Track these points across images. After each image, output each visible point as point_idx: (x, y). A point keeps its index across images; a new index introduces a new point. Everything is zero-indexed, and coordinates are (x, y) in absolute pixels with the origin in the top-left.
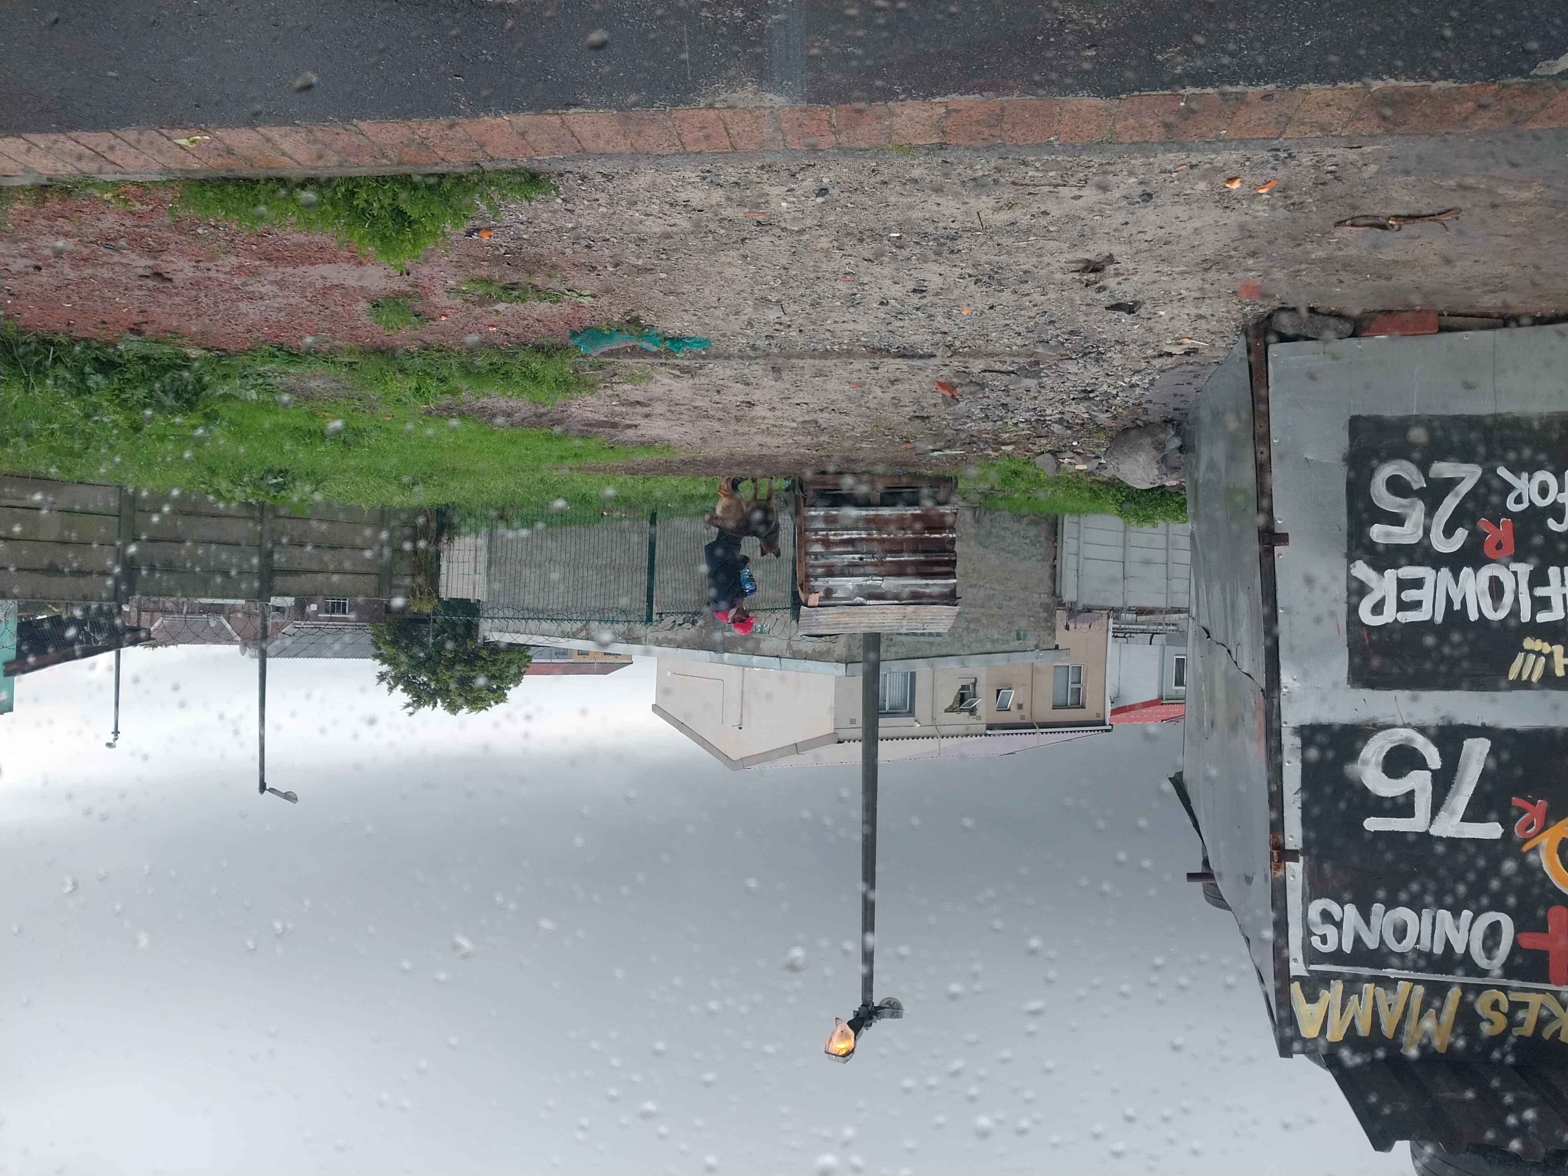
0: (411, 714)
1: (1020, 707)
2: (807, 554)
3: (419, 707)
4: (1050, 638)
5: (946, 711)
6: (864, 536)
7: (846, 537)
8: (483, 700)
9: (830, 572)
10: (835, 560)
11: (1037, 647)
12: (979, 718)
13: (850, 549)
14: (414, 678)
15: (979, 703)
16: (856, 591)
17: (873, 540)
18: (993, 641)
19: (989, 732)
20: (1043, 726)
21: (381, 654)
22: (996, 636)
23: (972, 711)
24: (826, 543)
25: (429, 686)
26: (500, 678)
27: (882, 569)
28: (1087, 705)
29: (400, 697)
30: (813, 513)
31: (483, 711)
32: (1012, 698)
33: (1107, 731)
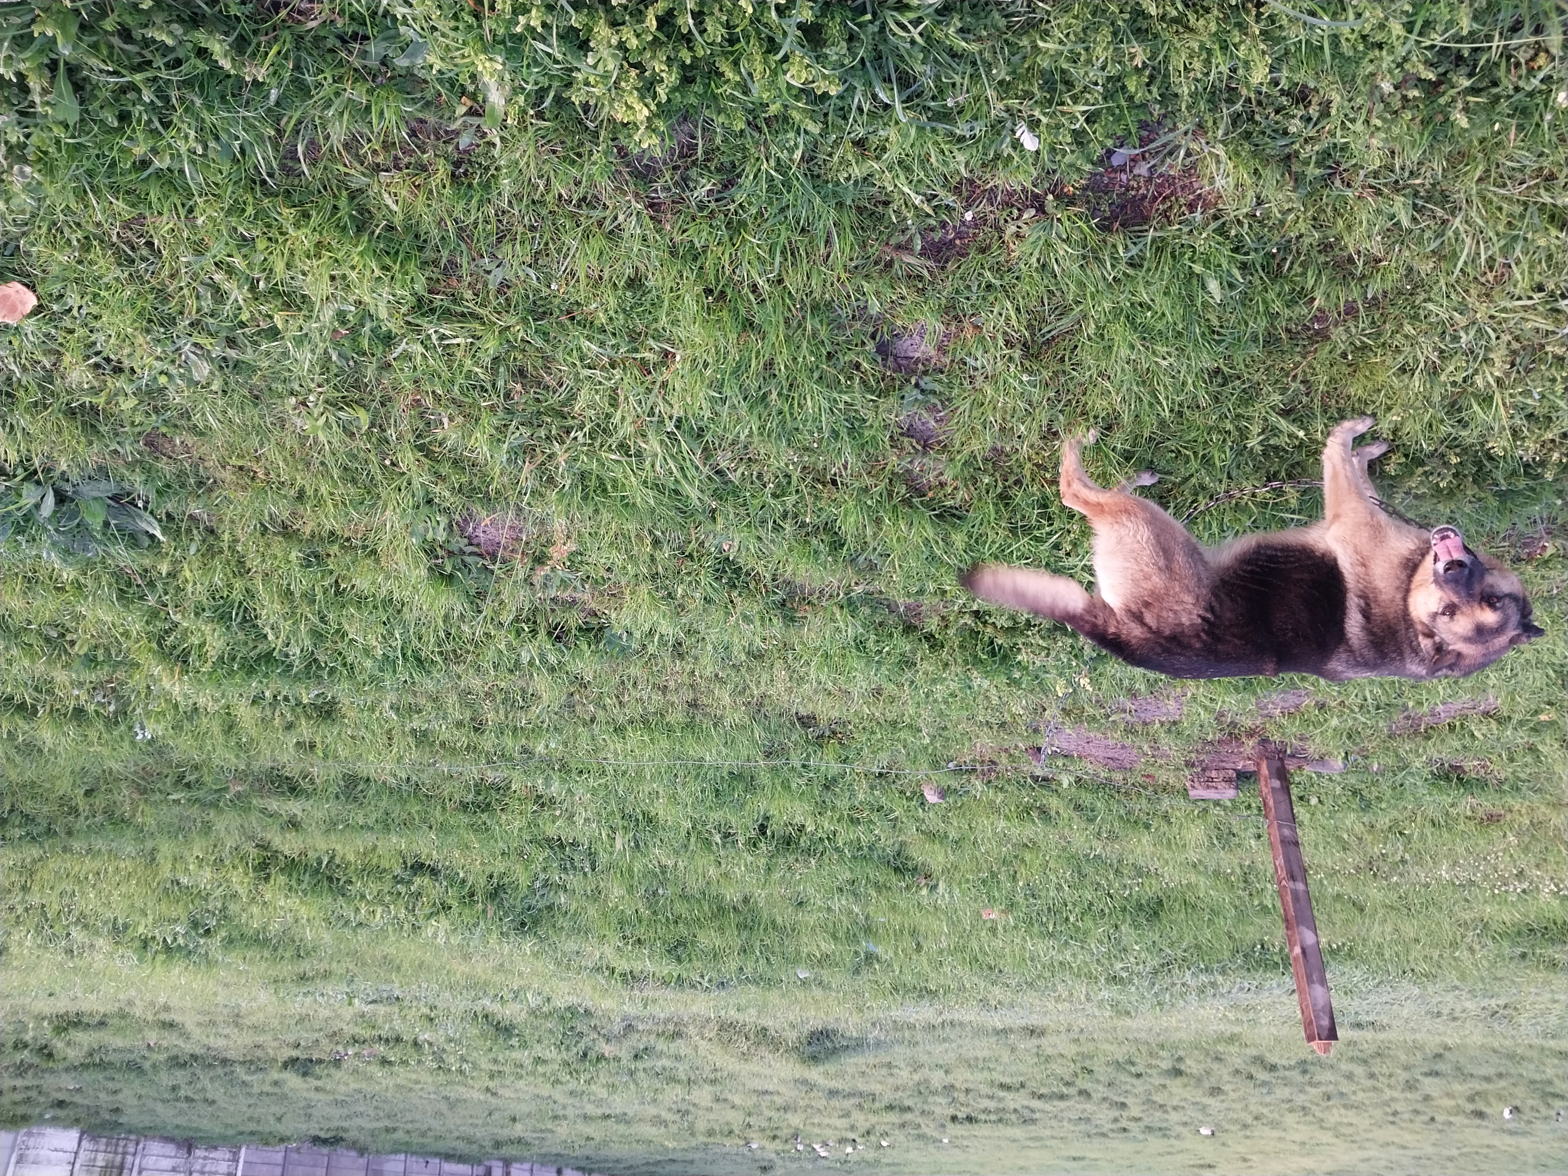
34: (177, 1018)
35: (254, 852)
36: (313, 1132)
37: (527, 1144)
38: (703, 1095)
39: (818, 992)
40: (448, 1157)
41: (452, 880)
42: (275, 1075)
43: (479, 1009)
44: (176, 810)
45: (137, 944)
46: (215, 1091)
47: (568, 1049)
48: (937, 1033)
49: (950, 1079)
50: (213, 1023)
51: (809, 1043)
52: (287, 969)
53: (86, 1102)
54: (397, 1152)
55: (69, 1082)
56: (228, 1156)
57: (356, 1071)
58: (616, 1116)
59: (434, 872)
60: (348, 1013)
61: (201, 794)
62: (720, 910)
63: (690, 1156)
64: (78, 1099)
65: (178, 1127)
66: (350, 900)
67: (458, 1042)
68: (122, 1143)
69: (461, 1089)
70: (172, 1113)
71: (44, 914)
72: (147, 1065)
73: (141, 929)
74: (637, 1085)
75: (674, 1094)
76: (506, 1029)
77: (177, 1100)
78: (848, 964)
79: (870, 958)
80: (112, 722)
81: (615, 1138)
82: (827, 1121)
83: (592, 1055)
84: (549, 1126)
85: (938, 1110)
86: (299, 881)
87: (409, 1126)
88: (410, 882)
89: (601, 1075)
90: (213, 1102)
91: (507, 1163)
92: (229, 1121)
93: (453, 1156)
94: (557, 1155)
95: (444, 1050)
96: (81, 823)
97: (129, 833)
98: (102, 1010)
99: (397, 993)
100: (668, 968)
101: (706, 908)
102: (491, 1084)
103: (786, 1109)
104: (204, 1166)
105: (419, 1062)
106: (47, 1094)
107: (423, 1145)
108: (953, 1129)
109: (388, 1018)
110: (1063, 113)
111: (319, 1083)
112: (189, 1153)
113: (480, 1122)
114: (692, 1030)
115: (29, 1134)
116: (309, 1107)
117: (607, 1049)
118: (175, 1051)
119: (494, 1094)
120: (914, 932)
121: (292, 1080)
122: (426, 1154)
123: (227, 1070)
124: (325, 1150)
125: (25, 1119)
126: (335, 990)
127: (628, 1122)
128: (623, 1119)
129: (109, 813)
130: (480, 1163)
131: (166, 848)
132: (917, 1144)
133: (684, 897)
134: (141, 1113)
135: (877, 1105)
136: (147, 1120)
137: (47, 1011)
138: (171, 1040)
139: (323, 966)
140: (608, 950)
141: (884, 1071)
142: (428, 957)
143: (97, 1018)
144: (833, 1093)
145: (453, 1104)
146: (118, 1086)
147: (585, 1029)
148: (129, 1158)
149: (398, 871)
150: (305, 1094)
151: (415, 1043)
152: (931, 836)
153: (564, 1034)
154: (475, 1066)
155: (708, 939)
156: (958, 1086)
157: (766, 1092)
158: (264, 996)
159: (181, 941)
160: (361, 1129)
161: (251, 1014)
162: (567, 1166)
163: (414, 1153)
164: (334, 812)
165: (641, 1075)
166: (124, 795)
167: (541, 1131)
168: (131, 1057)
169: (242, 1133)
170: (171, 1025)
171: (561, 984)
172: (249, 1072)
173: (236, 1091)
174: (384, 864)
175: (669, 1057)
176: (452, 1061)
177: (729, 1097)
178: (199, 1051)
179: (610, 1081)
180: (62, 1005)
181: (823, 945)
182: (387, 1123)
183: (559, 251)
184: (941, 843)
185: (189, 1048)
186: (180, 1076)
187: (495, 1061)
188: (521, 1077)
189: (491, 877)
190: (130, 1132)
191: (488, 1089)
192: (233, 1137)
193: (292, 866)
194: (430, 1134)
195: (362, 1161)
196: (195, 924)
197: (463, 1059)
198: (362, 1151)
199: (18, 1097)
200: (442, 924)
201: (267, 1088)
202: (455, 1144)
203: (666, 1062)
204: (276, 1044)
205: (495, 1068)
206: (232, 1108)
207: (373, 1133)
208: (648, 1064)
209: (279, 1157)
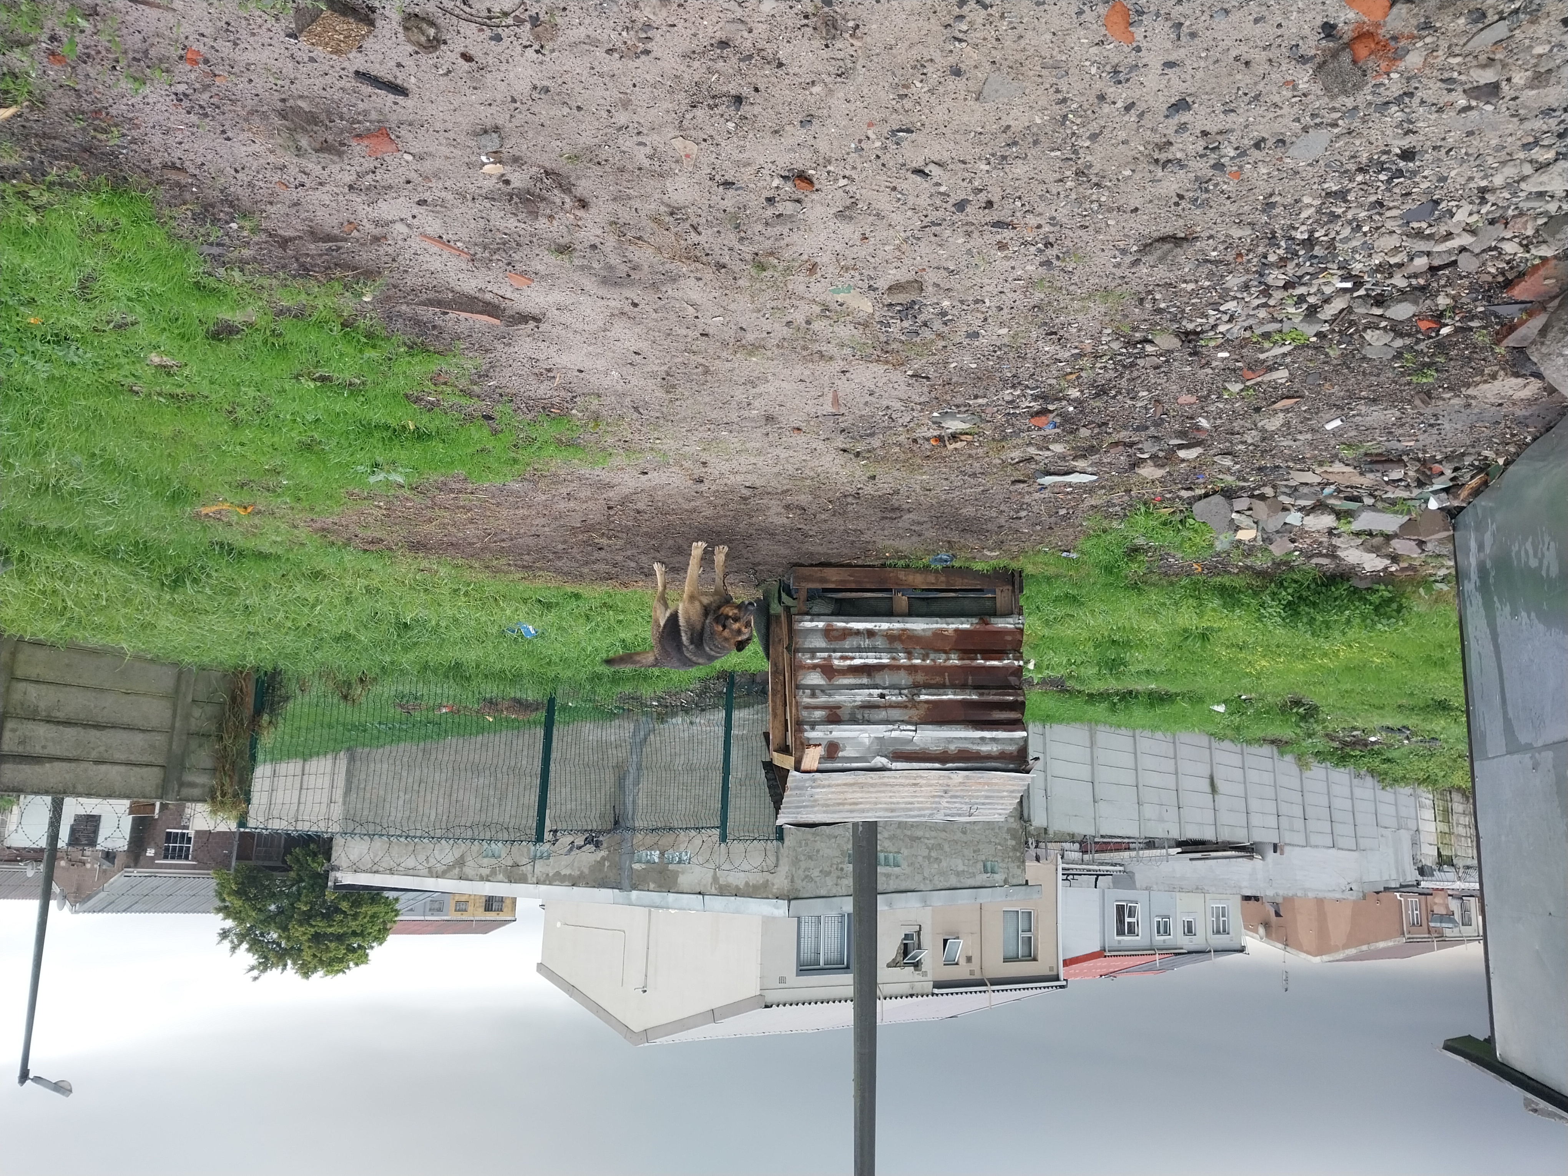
0: (256, 979)
1: (969, 959)
2: (798, 687)
3: (265, 969)
4: (1019, 872)
5: (889, 966)
6: (885, 661)
7: (857, 662)
8: (341, 960)
9: (834, 717)
10: (840, 698)
11: (1006, 881)
12: (925, 974)
13: (865, 681)
14: (262, 935)
15: (925, 956)
16: (875, 747)
17: (899, 668)
18: (958, 874)
19: (936, 991)
20: (995, 982)
21: (226, 907)
22: (961, 868)
23: (917, 965)
24: (828, 670)
25: (279, 945)
26: (362, 935)
27: (914, 713)
28: (1039, 957)
29: (246, 957)
30: (808, 625)
31: (341, 975)
32: (960, 948)
33: (1062, 987)
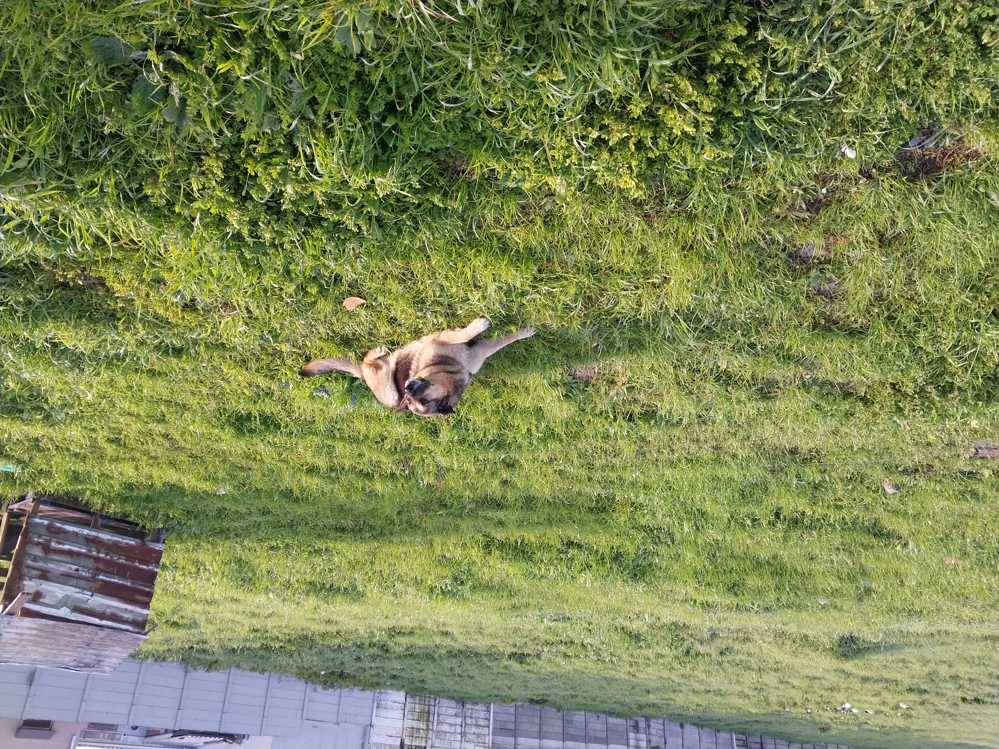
2: (26, 553)
6: (84, 551)
7: (67, 548)
9: (44, 576)
10: (52, 566)
13: (69, 559)
16: (64, 601)
17: (90, 557)
24: (47, 548)
27: (93, 585)
30: (38, 520)
34: (450, 630)
35: (482, 539)
36: (529, 696)
37: (659, 707)
38: (771, 679)
39: (835, 613)
40: (611, 714)
41: (591, 550)
42: (505, 662)
43: (618, 624)
44: (441, 519)
45: (428, 590)
46: (474, 671)
47: (676, 648)
48: (935, 639)
49: (953, 671)
50: (468, 633)
51: (840, 646)
52: (506, 602)
53: (407, 676)
54: (580, 710)
55: (397, 665)
56: (484, 708)
57: (550, 661)
58: (714, 691)
59: (580, 546)
60: (542, 627)
61: (452, 510)
62: (758, 564)
63: (769, 719)
64: (403, 674)
65: (455, 691)
66: (535, 563)
67: (608, 644)
68: (427, 699)
69: (613, 673)
70: (452, 683)
71: (382, 575)
72: (436, 656)
73: (429, 582)
74: (725, 671)
75: (751, 677)
76: (636, 637)
77: (454, 676)
78: (853, 595)
79: (868, 591)
80: (408, 478)
81: (716, 706)
82: (864, 698)
83: (693, 652)
84: (672, 696)
85: (949, 693)
86: (507, 554)
87: (585, 694)
88: (567, 553)
89: (700, 665)
90: (473, 677)
91: (648, 719)
92: (483, 688)
93: (614, 713)
94: (679, 715)
95: (600, 649)
96: (396, 529)
97: (420, 532)
98: (411, 626)
99: (568, 615)
100: (729, 600)
101: (749, 563)
102: (631, 670)
103: (832, 689)
104: (472, 714)
105: (586, 656)
106: (387, 672)
107: (594, 706)
108: (964, 708)
109: (564, 629)
110: (868, 136)
111: (530, 668)
112: (463, 706)
113: (627, 693)
114: (756, 637)
115: (380, 693)
116: (526, 681)
117: (701, 649)
118: (449, 648)
119: (634, 676)
120: (897, 574)
121: (515, 666)
122: (598, 712)
123: (478, 659)
124: (538, 707)
125: (378, 684)
126: (532, 614)
127: (722, 695)
128: (718, 693)
129: (409, 522)
130: (630, 718)
131: (438, 540)
132: (936, 716)
133: (733, 556)
134: (436, 683)
135: (900, 688)
136: (439, 687)
137: (384, 626)
138: (447, 642)
139: (524, 601)
140: (690, 590)
141: (901, 665)
142: (583, 595)
143: (409, 630)
144: (865, 680)
145: (610, 681)
146: (423, 667)
147: (685, 636)
148: (432, 708)
149: (559, 546)
150: (523, 674)
151: (583, 645)
152: (896, 513)
153: (672, 639)
154: (620, 658)
155: (753, 581)
156: (962, 676)
157: (815, 678)
158: (495, 618)
159: (449, 588)
160: (557, 695)
161: (488, 627)
162: (686, 722)
163: (590, 711)
164: (521, 516)
165: (726, 665)
166: (416, 513)
167: (667, 699)
168: (428, 651)
169: (490, 696)
170: (446, 634)
171: (664, 610)
172: (490, 660)
173: (484, 671)
174: (552, 543)
175: (743, 654)
176: (605, 655)
177: (790, 680)
178: (462, 648)
179: (707, 668)
180: (392, 623)
181: (832, 583)
182: (572, 692)
183: (601, 244)
184: (903, 517)
185: (456, 646)
186: (454, 662)
187: (632, 656)
188: (649, 666)
189: (612, 548)
190: (431, 693)
191: (629, 673)
192: (486, 697)
193: (502, 546)
194: (598, 699)
195: (560, 714)
196: (455, 579)
197: (612, 655)
198: (559, 709)
199: (373, 672)
200: (588, 576)
201: (501, 670)
202: (613, 706)
203: (740, 657)
204: (503, 645)
205: (632, 660)
206: (483, 681)
207: (564, 698)
208: (730, 658)
209: (512, 710)
